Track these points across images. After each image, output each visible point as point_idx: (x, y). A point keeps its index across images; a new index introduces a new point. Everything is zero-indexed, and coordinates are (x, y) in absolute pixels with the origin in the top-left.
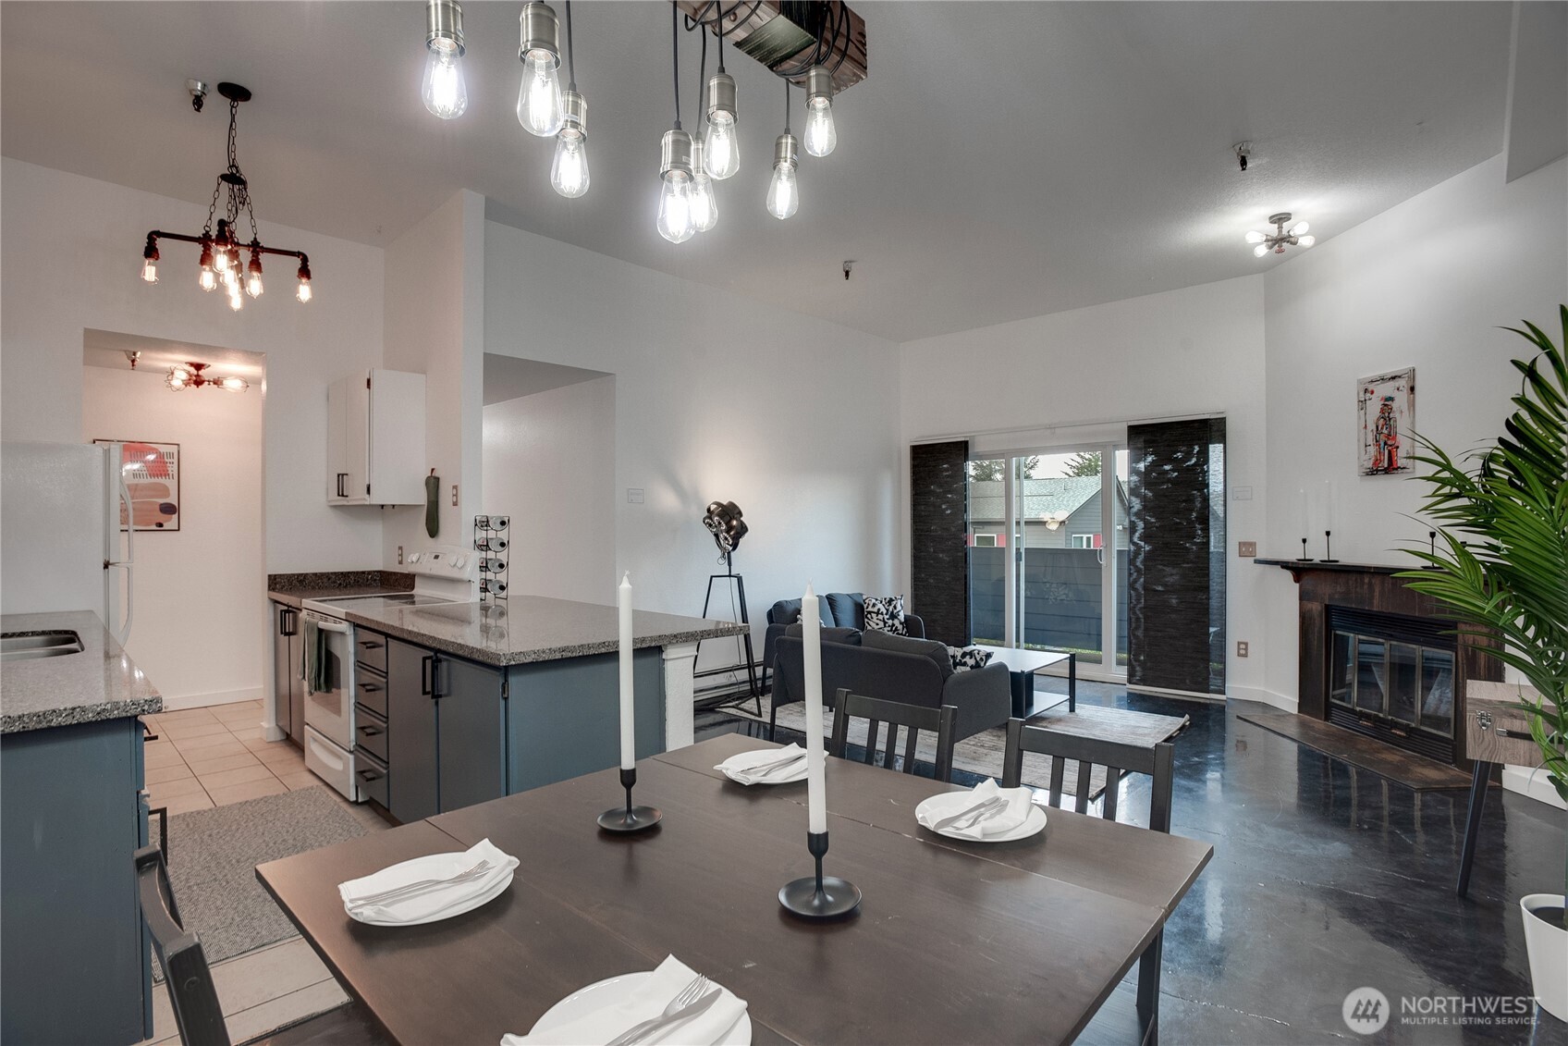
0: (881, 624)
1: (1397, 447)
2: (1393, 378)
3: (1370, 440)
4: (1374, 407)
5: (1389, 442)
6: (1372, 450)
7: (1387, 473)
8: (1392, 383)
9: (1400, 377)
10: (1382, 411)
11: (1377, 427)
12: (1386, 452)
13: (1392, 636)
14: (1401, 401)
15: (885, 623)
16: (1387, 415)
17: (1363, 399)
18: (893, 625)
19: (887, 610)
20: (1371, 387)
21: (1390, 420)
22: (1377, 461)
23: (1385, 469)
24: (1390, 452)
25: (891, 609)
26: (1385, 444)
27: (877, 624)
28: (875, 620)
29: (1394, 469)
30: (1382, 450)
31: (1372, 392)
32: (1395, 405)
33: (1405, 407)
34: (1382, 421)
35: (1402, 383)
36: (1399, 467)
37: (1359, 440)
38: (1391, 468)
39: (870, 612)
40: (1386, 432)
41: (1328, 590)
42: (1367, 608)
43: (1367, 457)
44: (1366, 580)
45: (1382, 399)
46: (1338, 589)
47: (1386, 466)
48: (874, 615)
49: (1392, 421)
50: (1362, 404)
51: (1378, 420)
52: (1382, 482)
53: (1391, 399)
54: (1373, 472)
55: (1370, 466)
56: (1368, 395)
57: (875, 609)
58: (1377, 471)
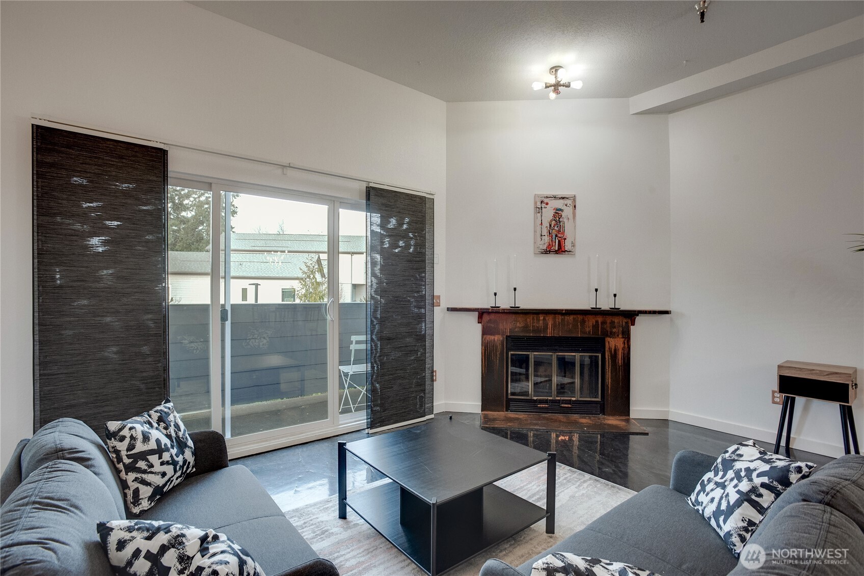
0: (169, 469)
1: (565, 239)
2: (563, 198)
3: (545, 232)
4: (548, 214)
5: (559, 235)
6: (546, 239)
7: (558, 254)
8: (561, 201)
9: (567, 198)
10: (554, 216)
11: (550, 225)
12: (557, 241)
13: (556, 350)
14: (567, 212)
15: (174, 463)
16: (558, 219)
17: (540, 207)
18: (185, 461)
19: (169, 436)
20: (546, 200)
21: (560, 222)
22: (549, 246)
23: (556, 251)
24: (559, 241)
25: (173, 435)
26: (556, 236)
27: (164, 474)
28: (158, 468)
29: (563, 251)
30: (554, 239)
31: (547, 204)
32: (564, 214)
33: (571, 216)
34: (553, 222)
35: (569, 202)
36: (567, 251)
37: (535, 231)
38: (560, 250)
39: (143, 456)
40: (557, 229)
41: (508, 326)
42: (542, 335)
43: (542, 242)
44: (542, 318)
45: (554, 209)
46: (518, 324)
47: (557, 249)
48: (154, 459)
49: (561, 224)
50: (539, 210)
51: (551, 221)
52: (553, 259)
53: (561, 210)
54: (547, 252)
55: (545, 248)
56: (544, 205)
57: (152, 445)
58: (550, 251)
